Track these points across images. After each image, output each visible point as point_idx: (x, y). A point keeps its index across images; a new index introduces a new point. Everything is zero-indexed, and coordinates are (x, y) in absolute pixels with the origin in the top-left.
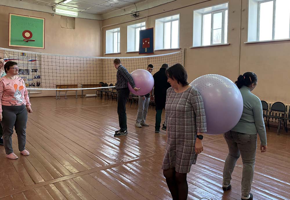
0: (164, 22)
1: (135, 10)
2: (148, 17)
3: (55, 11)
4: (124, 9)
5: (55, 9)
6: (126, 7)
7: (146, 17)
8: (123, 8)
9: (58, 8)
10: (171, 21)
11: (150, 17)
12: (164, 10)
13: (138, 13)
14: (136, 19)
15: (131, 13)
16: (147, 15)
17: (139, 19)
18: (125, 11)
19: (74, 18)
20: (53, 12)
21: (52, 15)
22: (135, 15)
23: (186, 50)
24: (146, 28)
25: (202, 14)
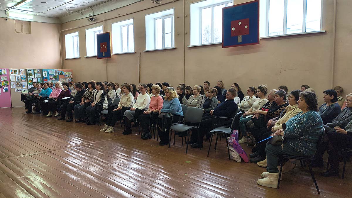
0: (121, 26)
1: (91, 14)
2: (105, 20)
4: (82, 13)
5: (8, 14)
6: (83, 11)
7: (103, 21)
8: (80, 12)
10: (128, 25)
11: (106, 21)
12: (119, 14)
14: (93, 23)
15: (88, 17)
16: (103, 19)
17: (97, 23)
18: (82, 14)
19: (30, 22)
23: (140, 53)
24: (103, 32)
25: (155, 19)
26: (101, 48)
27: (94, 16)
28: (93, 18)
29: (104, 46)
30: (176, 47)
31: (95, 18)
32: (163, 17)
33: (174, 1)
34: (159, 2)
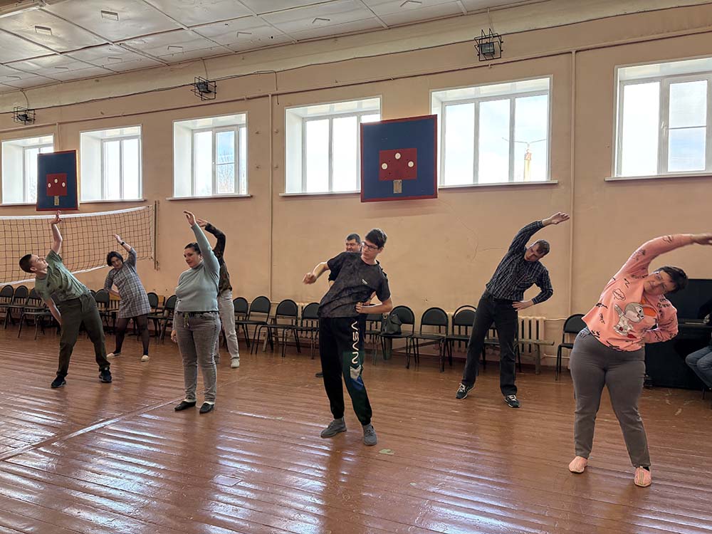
0: (102, 140)
1: (22, 105)
2: (60, 124)
7: (55, 124)
10: (121, 139)
12: (102, 113)
13: (32, 112)
14: (27, 126)
15: (14, 112)
16: (56, 119)
17: (37, 127)
22: (25, 118)
23: (159, 203)
24: (55, 149)
25: (193, 131)
26: (49, 185)
27: (29, 110)
28: (26, 116)
29: (60, 183)
30: (251, 194)
31: (30, 115)
32: (216, 129)
33: (248, 99)
34: (211, 96)
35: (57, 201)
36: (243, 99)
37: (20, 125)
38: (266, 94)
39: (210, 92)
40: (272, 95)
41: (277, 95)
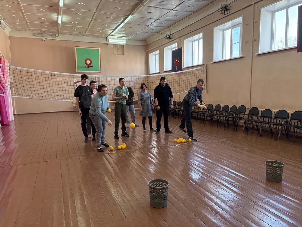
0: (193, 41)
1: (169, 33)
2: (179, 38)
3: (108, 41)
5: (108, 40)
6: (162, 32)
7: (177, 39)
8: (160, 33)
9: (111, 39)
10: (198, 40)
12: (191, 30)
13: (171, 35)
14: (170, 41)
15: (166, 36)
17: (173, 41)
18: (162, 35)
19: (124, 45)
20: (107, 42)
21: (107, 44)
23: (208, 65)
24: (177, 48)
25: (223, 30)
26: (175, 62)
28: (169, 37)
29: (177, 61)
30: (243, 56)
31: (171, 37)
32: (232, 27)
33: (244, 9)
34: (228, 12)
35: (177, 69)
36: (241, 10)
37: (168, 41)
38: (251, 4)
39: (228, 10)
40: (254, 4)
41: (257, 3)
